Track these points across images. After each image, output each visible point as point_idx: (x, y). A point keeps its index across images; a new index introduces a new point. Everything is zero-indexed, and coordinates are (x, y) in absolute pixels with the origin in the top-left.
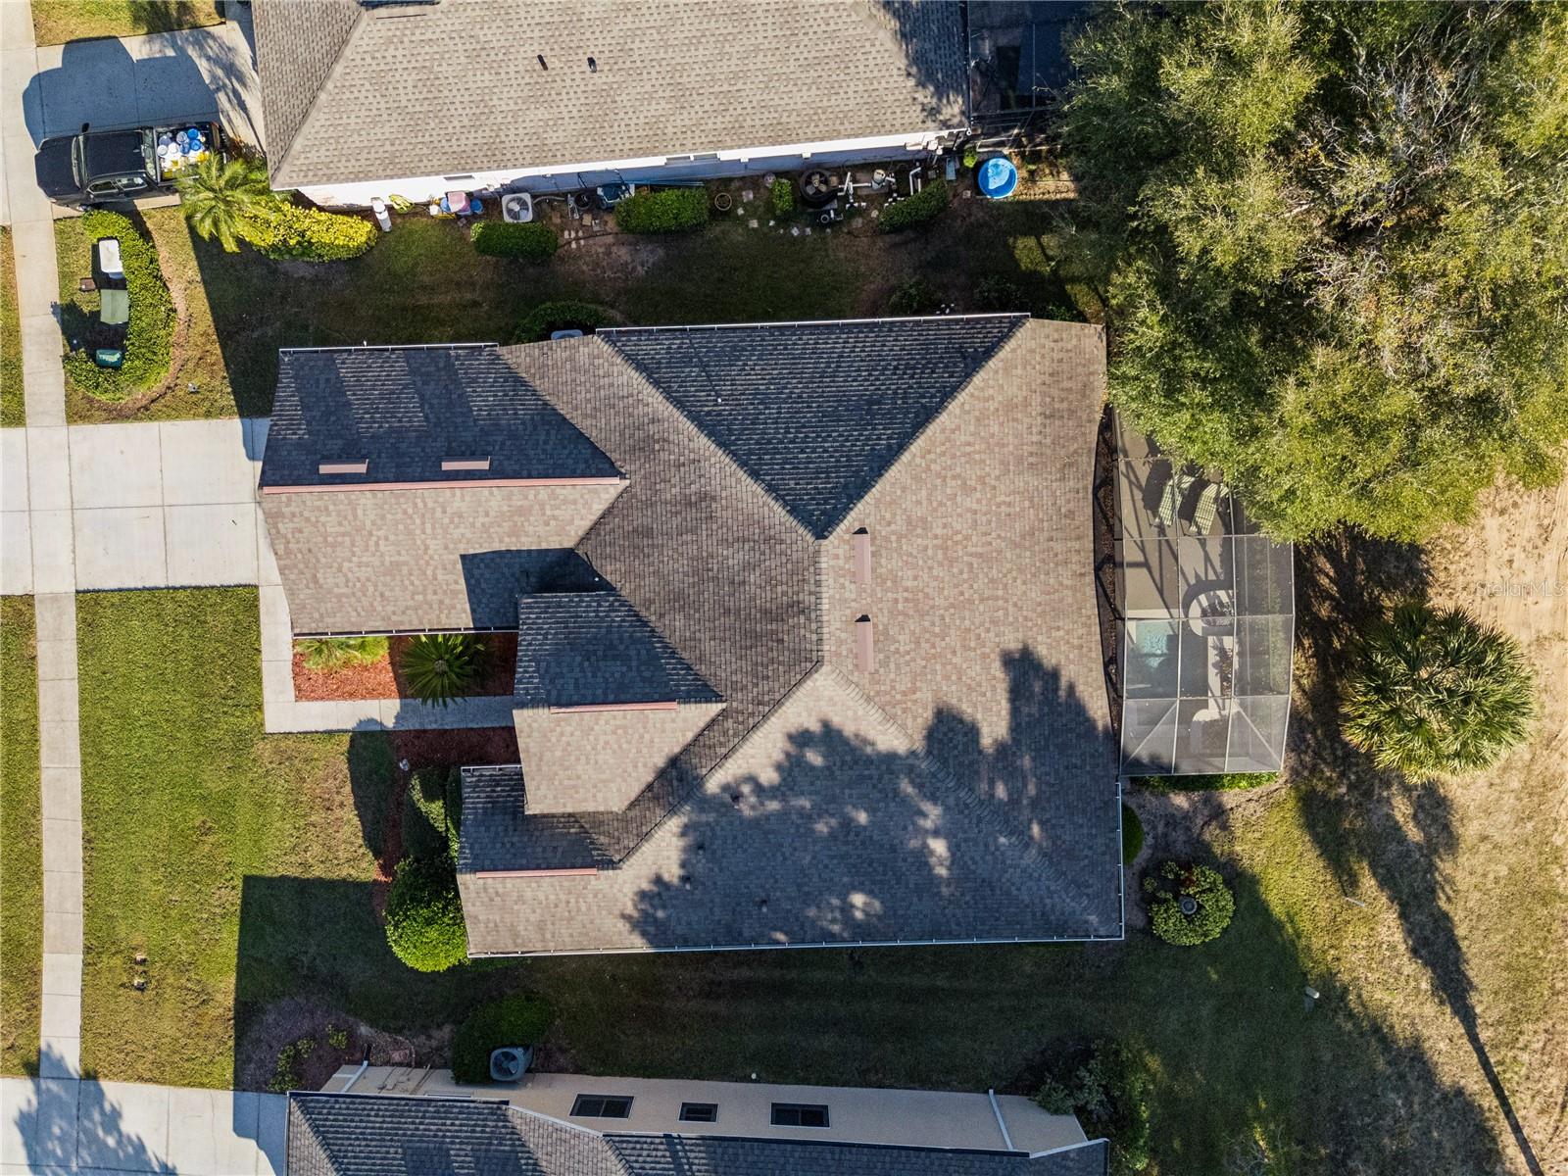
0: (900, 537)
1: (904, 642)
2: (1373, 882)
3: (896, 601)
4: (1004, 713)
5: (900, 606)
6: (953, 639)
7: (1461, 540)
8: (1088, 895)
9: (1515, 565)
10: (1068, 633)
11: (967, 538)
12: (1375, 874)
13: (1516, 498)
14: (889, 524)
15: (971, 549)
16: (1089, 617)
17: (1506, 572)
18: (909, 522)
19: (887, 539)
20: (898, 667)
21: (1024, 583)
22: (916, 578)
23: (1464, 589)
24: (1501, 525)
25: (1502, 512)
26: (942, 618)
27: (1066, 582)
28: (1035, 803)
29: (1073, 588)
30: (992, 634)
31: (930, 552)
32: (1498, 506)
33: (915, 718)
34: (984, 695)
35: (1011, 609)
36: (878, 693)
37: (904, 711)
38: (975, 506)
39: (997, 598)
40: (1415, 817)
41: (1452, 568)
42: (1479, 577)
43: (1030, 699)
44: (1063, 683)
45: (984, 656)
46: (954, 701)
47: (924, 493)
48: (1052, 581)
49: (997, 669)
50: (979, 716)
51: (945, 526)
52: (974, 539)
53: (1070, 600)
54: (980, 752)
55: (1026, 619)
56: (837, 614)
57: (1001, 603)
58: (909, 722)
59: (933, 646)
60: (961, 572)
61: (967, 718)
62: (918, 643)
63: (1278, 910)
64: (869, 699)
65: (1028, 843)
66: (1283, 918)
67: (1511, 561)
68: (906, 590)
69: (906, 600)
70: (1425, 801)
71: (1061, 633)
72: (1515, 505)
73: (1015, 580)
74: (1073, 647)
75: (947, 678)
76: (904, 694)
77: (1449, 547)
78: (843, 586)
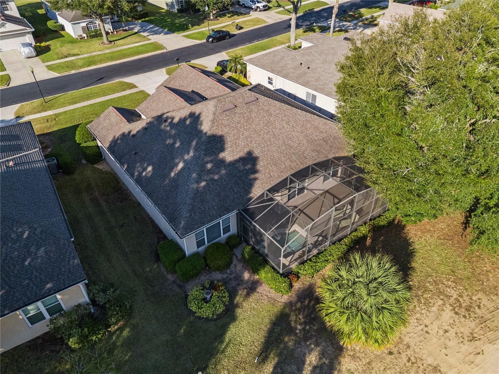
0: (262, 109)
1: (236, 119)
2: (271, 370)
3: (246, 114)
4: (235, 157)
5: (245, 115)
6: (246, 133)
7: (430, 305)
8: (191, 215)
9: (447, 334)
10: (272, 170)
11: (276, 128)
12: (275, 368)
13: (467, 315)
14: (264, 105)
15: (274, 130)
16: (282, 176)
17: (441, 332)
18: (268, 110)
19: (260, 106)
20: (228, 119)
21: (276, 150)
22: (255, 117)
23: (417, 319)
24: (452, 317)
25: (456, 313)
26: (250, 128)
27: (286, 163)
28: (212, 180)
29: (286, 167)
30: (255, 145)
31: (264, 119)
32: (456, 310)
33: (217, 129)
34: (237, 149)
35: (266, 148)
36: (218, 116)
37: (217, 125)
38: (285, 127)
39: (266, 142)
40: (315, 368)
41: (418, 309)
42: (427, 323)
43: (244, 165)
44: (257, 175)
45: (248, 144)
46: (229, 140)
47: (278, 112)
48: (283, 159)
49: (246, 150)
50: (229, 149)
51: (274, 120)
52: (277, 130)
53: (282, 167)
54: (218, 153)
55: (267, 154)
56: (232, 99)
57: (266, 144)
58: (215, 128)
59: (241, 128)
60: (266, 129)
61: (226, 146)
62: (238, 123)
63: (228, 335)
64: (214, 114)
65: (198, 182)
66: (227, 340)
67: (446, 331)
68: (250, 116)
69: (248, 117)
70: (326, 368)
71: (271, 168)
72: (465, 317)
73: (275, 146)
74: (270, 174)
75: (234, 135)
76: (222, 124)
77: (423, 301)
78: (240, 98)
